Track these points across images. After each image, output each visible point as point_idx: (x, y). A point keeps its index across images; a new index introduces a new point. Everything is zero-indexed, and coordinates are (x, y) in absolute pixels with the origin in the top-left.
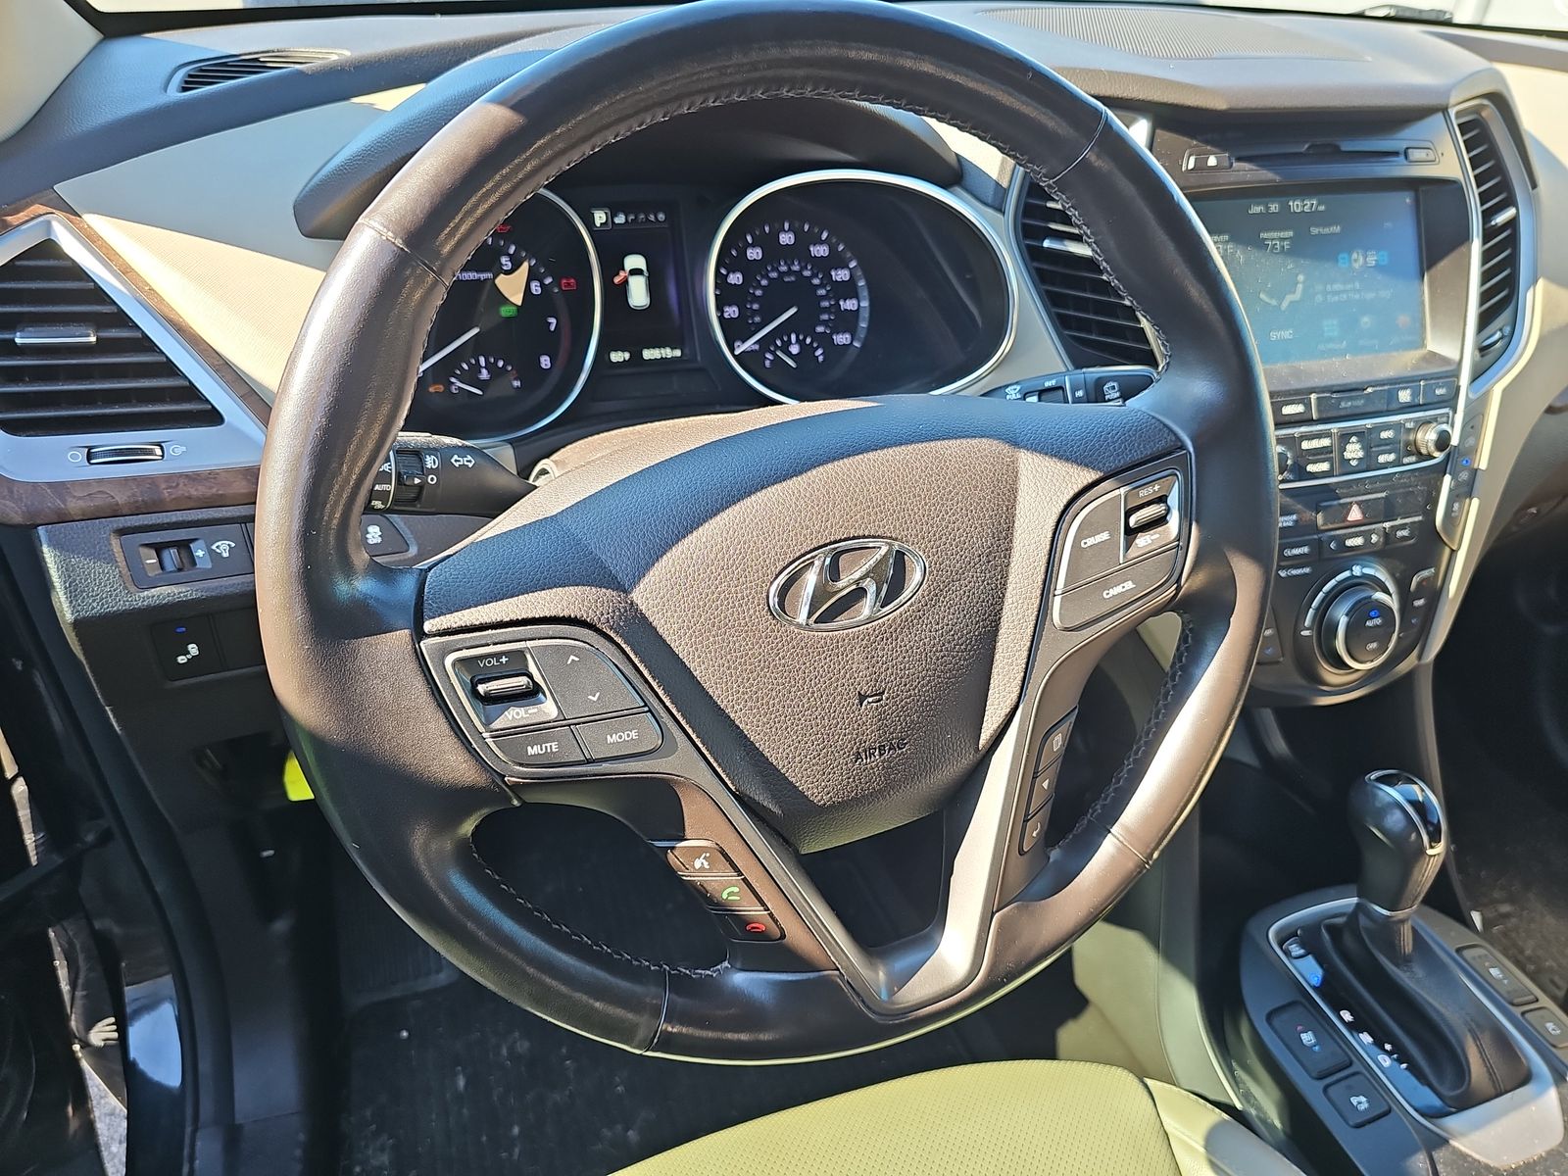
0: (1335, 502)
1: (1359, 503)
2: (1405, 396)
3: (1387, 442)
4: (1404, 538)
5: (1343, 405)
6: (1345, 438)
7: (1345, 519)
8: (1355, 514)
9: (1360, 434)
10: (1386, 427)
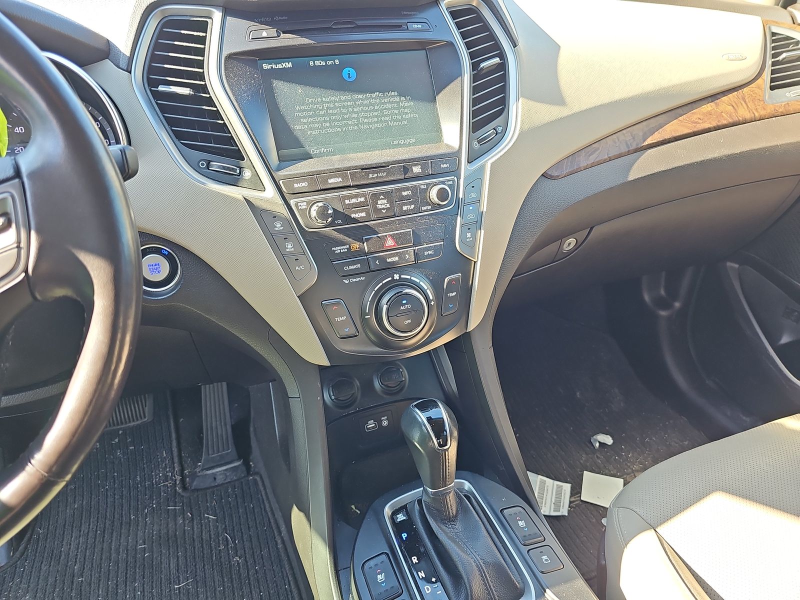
0: (375, 236)
1: (393, 236)
2: (417, 170)
3: (407, 198)
4: (430, 256)
5: (371, 176)
6: (376, 197)
7: (383, 246)
8: (390, 243)
9: (387, 195)
10: (407, 189)
